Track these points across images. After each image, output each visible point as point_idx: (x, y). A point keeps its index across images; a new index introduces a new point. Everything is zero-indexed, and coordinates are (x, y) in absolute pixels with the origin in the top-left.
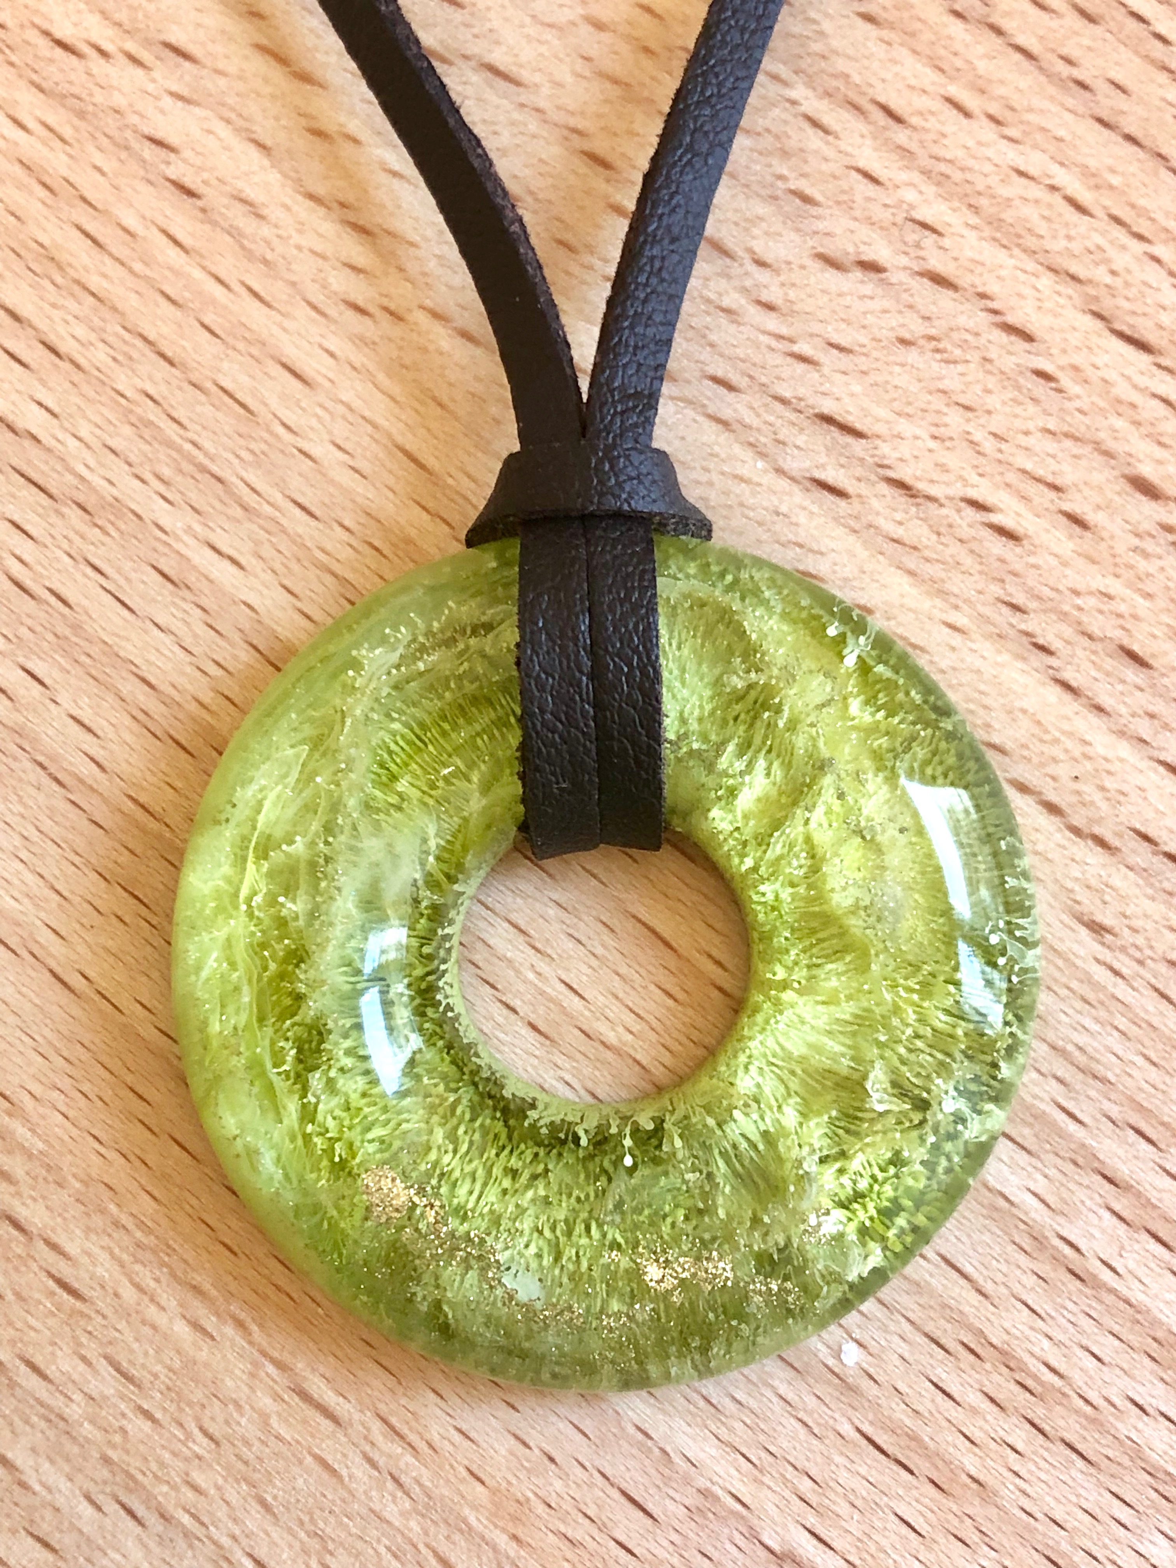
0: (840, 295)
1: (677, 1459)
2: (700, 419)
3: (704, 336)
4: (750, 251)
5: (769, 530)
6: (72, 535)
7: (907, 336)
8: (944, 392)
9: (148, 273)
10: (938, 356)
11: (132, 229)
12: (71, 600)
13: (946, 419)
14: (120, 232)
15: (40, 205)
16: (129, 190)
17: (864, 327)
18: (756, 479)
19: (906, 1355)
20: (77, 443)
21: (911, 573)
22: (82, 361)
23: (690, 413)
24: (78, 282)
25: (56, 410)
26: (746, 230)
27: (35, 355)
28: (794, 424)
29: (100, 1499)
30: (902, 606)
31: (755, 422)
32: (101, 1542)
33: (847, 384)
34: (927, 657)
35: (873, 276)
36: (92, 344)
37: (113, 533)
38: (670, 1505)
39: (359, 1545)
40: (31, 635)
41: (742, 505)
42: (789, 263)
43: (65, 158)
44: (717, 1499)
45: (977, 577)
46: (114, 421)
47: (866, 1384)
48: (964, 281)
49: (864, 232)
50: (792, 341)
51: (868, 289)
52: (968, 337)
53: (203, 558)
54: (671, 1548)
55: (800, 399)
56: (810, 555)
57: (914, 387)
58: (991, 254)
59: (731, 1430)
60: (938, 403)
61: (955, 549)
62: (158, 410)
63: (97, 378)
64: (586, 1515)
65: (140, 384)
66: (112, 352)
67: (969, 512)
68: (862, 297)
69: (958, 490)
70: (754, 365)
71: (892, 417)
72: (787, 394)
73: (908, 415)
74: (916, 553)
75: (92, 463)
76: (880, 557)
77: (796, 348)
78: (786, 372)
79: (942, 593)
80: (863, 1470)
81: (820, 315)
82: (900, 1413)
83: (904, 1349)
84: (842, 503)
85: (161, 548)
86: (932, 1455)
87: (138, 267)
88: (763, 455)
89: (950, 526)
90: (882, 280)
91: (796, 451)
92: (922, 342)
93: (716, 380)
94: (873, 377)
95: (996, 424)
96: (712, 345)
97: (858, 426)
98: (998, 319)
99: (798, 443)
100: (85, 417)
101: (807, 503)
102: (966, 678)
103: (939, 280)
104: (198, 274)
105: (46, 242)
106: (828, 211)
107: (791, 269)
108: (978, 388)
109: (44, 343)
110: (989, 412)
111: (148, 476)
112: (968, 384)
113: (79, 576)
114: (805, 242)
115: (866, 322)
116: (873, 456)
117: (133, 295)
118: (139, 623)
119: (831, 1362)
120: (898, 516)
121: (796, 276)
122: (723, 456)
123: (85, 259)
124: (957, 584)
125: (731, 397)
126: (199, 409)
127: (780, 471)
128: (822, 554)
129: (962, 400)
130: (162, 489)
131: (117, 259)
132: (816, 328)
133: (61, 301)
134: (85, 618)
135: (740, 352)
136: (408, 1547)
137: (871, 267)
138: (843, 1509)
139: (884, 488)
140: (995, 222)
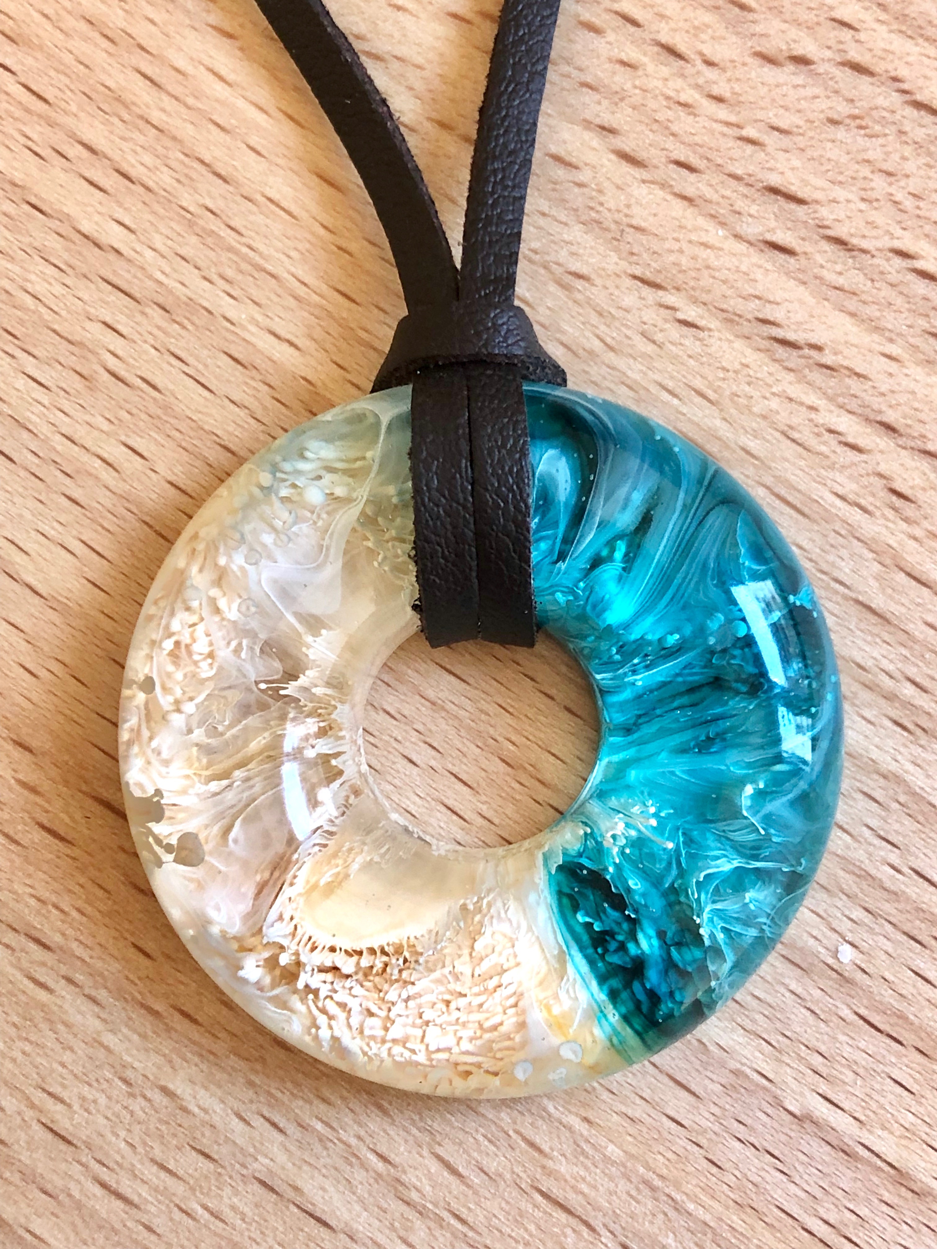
0: (777, 86)
1: (712, 1048)
2: (669, 197)
3: (667, 128)
4: (701, 54)
5: (732, 287)
6: (155, 331)
7: (836, 117)
8: (868, 161)
9: (200, 105)
10: (862, 132)
11: (183, 69)
12: (160, 386)
13: (873, 185)
14: (173, 73)
15: (104, 55)
16: (178, 37)
17: (799, 111)
18: (718, 245)
19: (890, 951)
20: (153, 253)
21: (853, 315)
22: (151, 184)
23: (661, 193)
24: (141, 117)
25: (133, 226)
26: (695, 36)
27: (110, 181)
28: (747, 197)
29: (247, 1115)
30: (846, 342)
31: (715, 197)
32: (252, 1150)
33: (789, 160)
34: (870, 383)
35: (802, 67)
36: (157, 169)
37: (190, 327)
38: (711, 1086)
39: (461, 1135)
40: (128, 417)
41: (708, 267)
42: (732, 61)
43: (120, 13)
44: (747, 1077)
45: (906, 314)
46: (182, 233)
47: (859, 976)
48: (879, 67)
49: (793, 33)
50: (739, 126)
51: (799, 80)
52: (885, 114)
53: (266, 343)
54: (712, 1118)
55: (750, 175)
56: (767, 305)
57: (844, 159)
58: (898, 44)
59: (753, 1021)
60: (865, 171)
61: (886, 292)
62: (218, 222)
63: (165, 197)
64: (642, 1097)
65: (202, 201)
66: (174, 174)
67: (898, 261)
68: (795, 87)
69: (887, 242)
70: (710, 149)
71: (827, 185)
72: (739, 172)
73: (841, 182)
74: (855, 298)
75: (168, 270)
76: (826, 303)
77: (744, 133)
78: (736, 153)
79: (878, 329)
80: (862, 1045)
81: (762, 104)
82: (888, 997)
83: (889, 946)
84: (792, 260)
85: (231, 337)
86: (917, 1030)
87: (190, 101)
88: (723, 224)
89: (882, 273)
90: (811, 70)
91: (750, 220)
92: (847, 121)
93: (679, 164)
94: (809, 153)
95: (913, 185)
96: (673, 135)
97: (800, 195)
98: (907, 97)
99: (752, 212)
100: (157, 231)
101: (762, 262)
102: (903, 398)
103: (858, 68)
104: (241, 103)
105: (112, 85)
106: (763, 16)
107: (735, 67)
108: (896, 157)
109: (118, 171)
110: (907, 176)
111: (215, 278)
112: (887, 154)
113: (165, 366)
114: (745, 44)
115: (800, 107)
116: (813, 219)
117: (190, 127)
118: (218, 401)
119: (830, 961)
120: (838, 268)
121: (740, 73)
122: (689, 227)
123: (147, 98)
124: (890, 320)
125: (692, 177)
126: (252, 218)
127: (737, 236)
128: (778, 304)
129: (885, 166)
130: (227, 287)
131: (173, 96)
132: (760, 115)
133: (128, 134)
134: (172, 399)
135: (697, 139)
136: (501, 1135)
137: (801, 61)
138: (849, 1076)
139: (825, 246)
140: (902, 18)
